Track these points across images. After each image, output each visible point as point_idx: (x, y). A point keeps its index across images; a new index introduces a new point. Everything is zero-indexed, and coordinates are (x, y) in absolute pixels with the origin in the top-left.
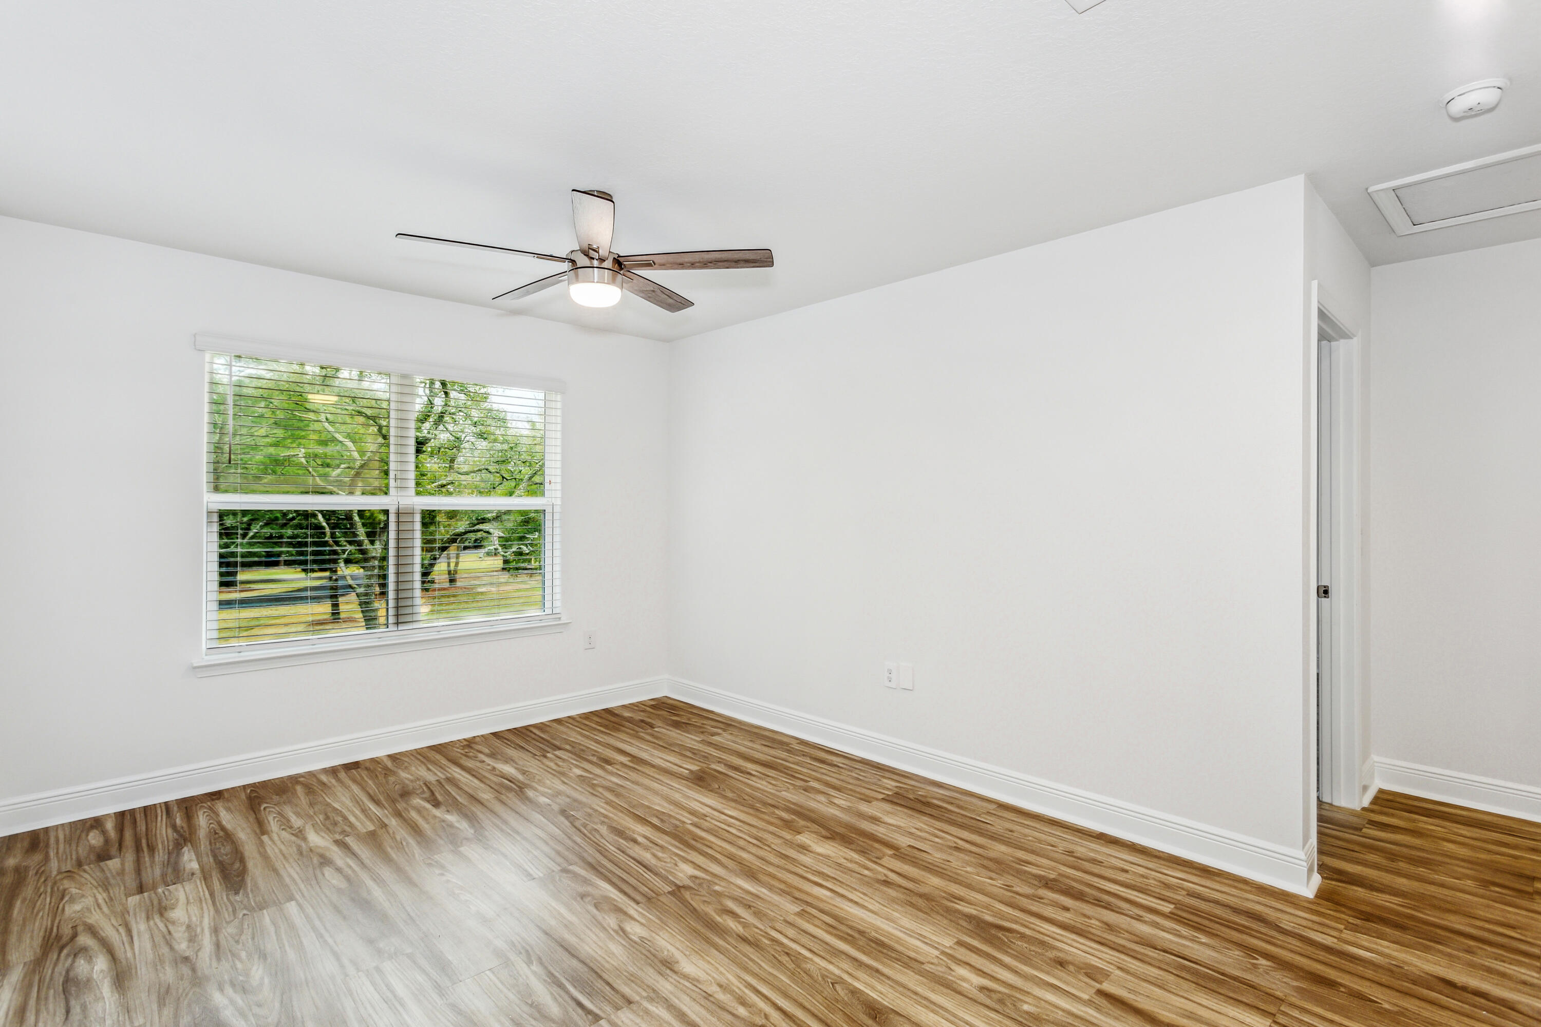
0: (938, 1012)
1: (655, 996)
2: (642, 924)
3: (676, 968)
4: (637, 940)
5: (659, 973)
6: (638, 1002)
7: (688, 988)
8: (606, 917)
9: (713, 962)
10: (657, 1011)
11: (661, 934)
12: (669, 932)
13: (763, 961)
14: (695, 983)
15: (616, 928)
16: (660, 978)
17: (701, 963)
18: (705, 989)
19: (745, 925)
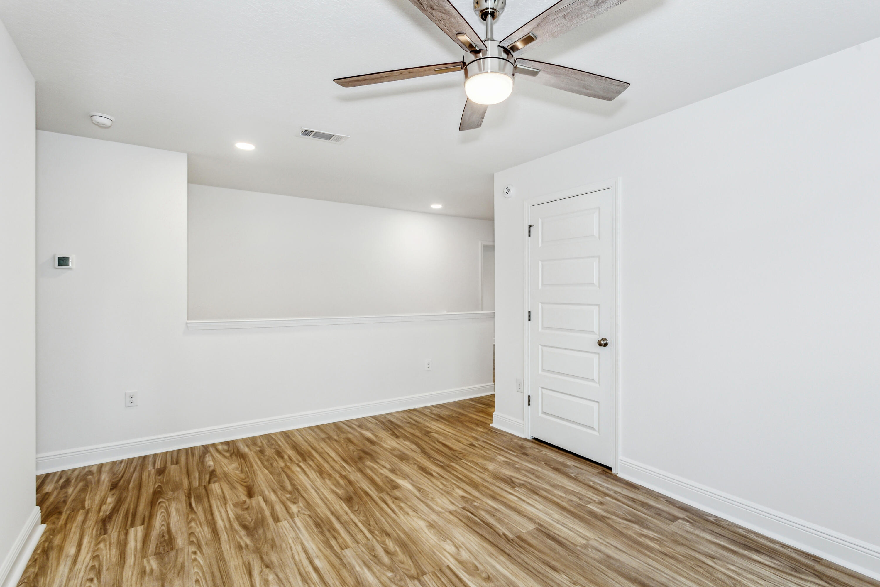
0: (324, 497)
1: (438, 514)
2: (445, 550)
3: (428, 524)
4: (448, 540)
5: (436, 522)
6: (446, 512)
7: (423, 515)
8: (468, 558)
9: (409, 525)
10: (438, 508)
11: (434, 543)
12: (429, 543)
13: (383, 522)
14: (420, 516)
15: (461, 550)
16: (436, 520)
17: (414, 525)
18: (416, 514)
19: (383, 543)
